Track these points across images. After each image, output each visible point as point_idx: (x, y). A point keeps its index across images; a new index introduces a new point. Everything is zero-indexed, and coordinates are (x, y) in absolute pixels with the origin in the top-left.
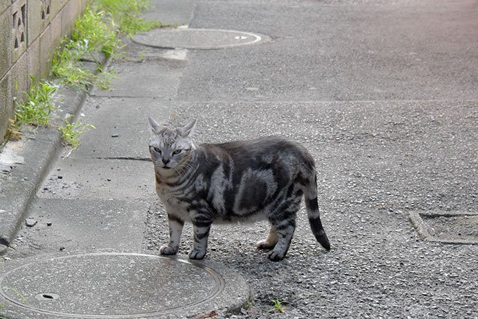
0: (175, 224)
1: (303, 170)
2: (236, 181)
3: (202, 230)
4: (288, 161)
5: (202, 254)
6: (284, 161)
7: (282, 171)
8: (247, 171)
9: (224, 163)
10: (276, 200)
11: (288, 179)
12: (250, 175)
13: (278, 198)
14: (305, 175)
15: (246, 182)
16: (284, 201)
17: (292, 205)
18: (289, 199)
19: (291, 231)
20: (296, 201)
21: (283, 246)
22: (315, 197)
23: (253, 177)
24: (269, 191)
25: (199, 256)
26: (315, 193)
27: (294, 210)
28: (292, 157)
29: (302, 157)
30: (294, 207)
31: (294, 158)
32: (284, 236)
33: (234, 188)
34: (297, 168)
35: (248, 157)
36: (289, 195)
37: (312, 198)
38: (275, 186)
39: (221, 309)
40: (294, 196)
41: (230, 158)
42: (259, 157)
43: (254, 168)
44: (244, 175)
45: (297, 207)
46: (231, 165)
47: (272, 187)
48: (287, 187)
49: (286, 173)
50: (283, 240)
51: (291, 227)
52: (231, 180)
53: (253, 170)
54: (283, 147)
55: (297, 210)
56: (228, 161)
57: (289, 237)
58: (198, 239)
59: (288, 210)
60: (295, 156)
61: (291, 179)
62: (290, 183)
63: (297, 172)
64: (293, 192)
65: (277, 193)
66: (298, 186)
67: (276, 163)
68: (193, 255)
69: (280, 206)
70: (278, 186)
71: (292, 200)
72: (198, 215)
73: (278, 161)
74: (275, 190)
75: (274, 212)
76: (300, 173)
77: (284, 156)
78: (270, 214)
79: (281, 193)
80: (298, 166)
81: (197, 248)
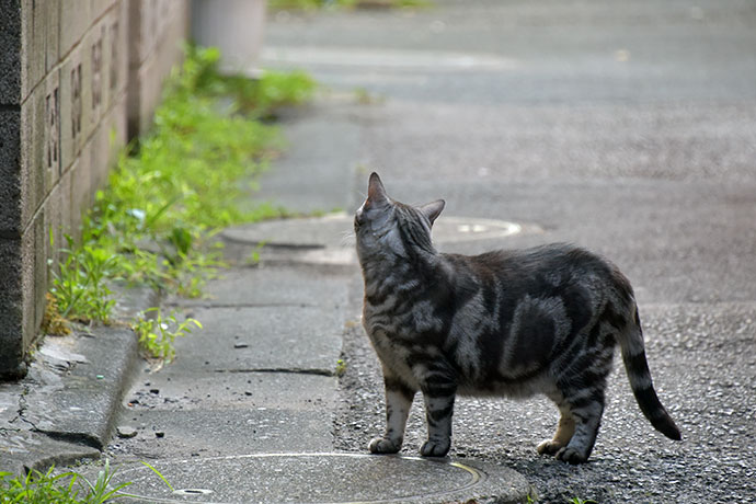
0: (397, 398)
1: (614, 300)
2: (506, 317)
3: (440, 404)
4: (588, 283)
5: (444, 447)
6: (580, 282)
7: (578, 298)
8: (523, 298)
9: (485, 287)
10: (570, 350)
11: (589, 313)
12: (527, 307)
13: (572, 346)
14: (618, 309)
15: (522, 317)
16: (582, 353)
17: (598, 361)
18: (592, 350)
19: (596, 412)
20: (605, 354)
21: (584, 438)
22: (640, 351)
23: (534, 309)
24: (558, 333)
25: (437, 450)
26: (639, 344)
27: (602, 370)
28: (593, 277)
29: (610, 277)
30: (602, 365)
31: (597, 278)
32: (585, 421)
33: (501, 329)
34: (603, 294)
35: (522, 276)
36: (592, 343)
37: (634, 352)
38: (567, 325)
39: (485, 498)
40: (600, 345)
41: (496, 279)
42: (540, 277)
43: (534, 294)
44: (519, 307)
45: (607, 366)
46: (498, 289)
47: (562, 327)
48: (587, 328)
49: (585, 302)
50: (583, 427)
51: (596, 403)
52: (496, 316)
53: (532, 298)
54: (578, 260)
55: (607, 373)
56: (492, 283)
57: (593, 423)
58: (433, 421)
59: (592, 369)
60: (599, 274)
61: (594, 314)
62: (593, 320)
63: (605, 302)
64: (599, 339)
65: (570, 338)
66: (606, 328)
67: (568, 285)
68: (428, 449)
69: (576, 360)
70: (573, 325)
71: (598, 353)
72: (429, 374)
73: (570, 282)
74: (567, 333)
75: (566, 370)
76: (609, 304)
77: (581, 274)
78: (559, 376)
79: (578, 338)
80: (605, 291)
81: (435, 438)
